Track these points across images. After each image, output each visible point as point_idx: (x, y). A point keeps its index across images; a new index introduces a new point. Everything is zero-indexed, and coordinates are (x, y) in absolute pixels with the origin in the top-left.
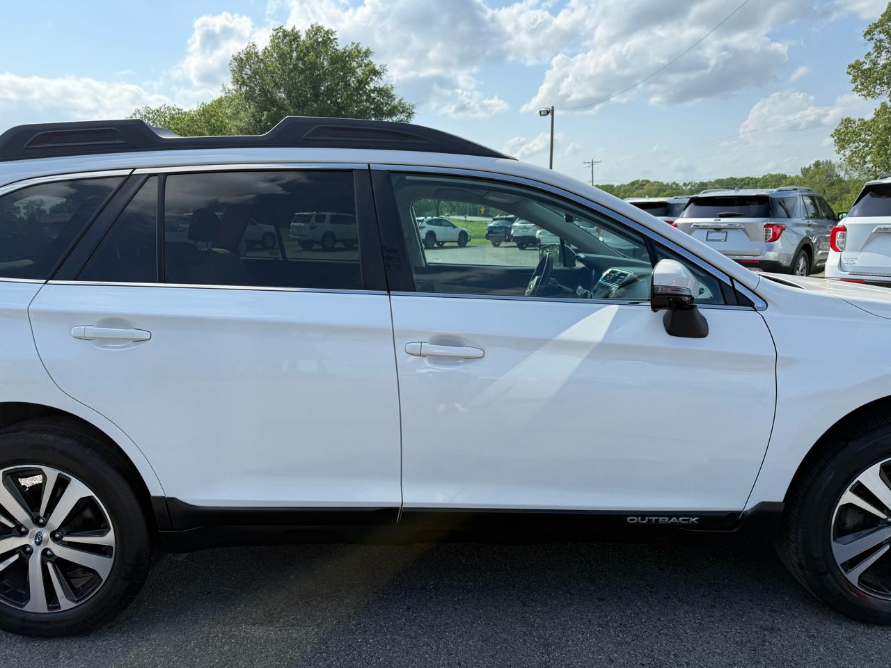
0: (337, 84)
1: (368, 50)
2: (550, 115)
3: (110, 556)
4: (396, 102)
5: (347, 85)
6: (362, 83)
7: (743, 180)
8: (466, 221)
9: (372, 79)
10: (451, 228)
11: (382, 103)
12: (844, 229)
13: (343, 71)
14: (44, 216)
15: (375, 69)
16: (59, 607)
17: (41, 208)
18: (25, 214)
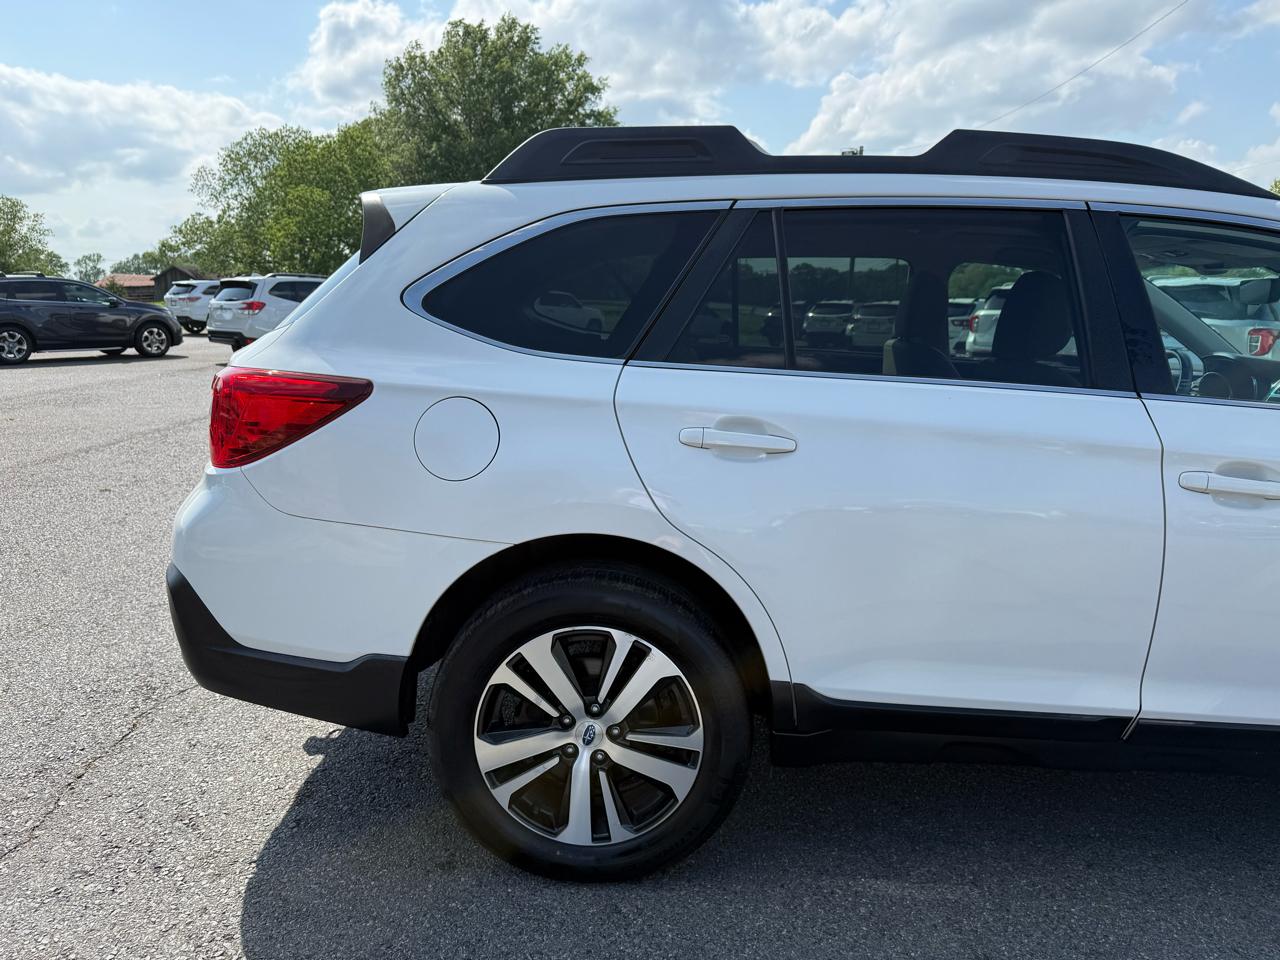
0: (538, 105)
1: (582, 56)
3: (694, 765)
5: (552, 106)
6: (574, 103)
9: (587, 99)
13: (546, 85)
14: (101, 277)
15: (592, 84)
16: (609, 838)
17: (98, 267)
18: (75, 274)
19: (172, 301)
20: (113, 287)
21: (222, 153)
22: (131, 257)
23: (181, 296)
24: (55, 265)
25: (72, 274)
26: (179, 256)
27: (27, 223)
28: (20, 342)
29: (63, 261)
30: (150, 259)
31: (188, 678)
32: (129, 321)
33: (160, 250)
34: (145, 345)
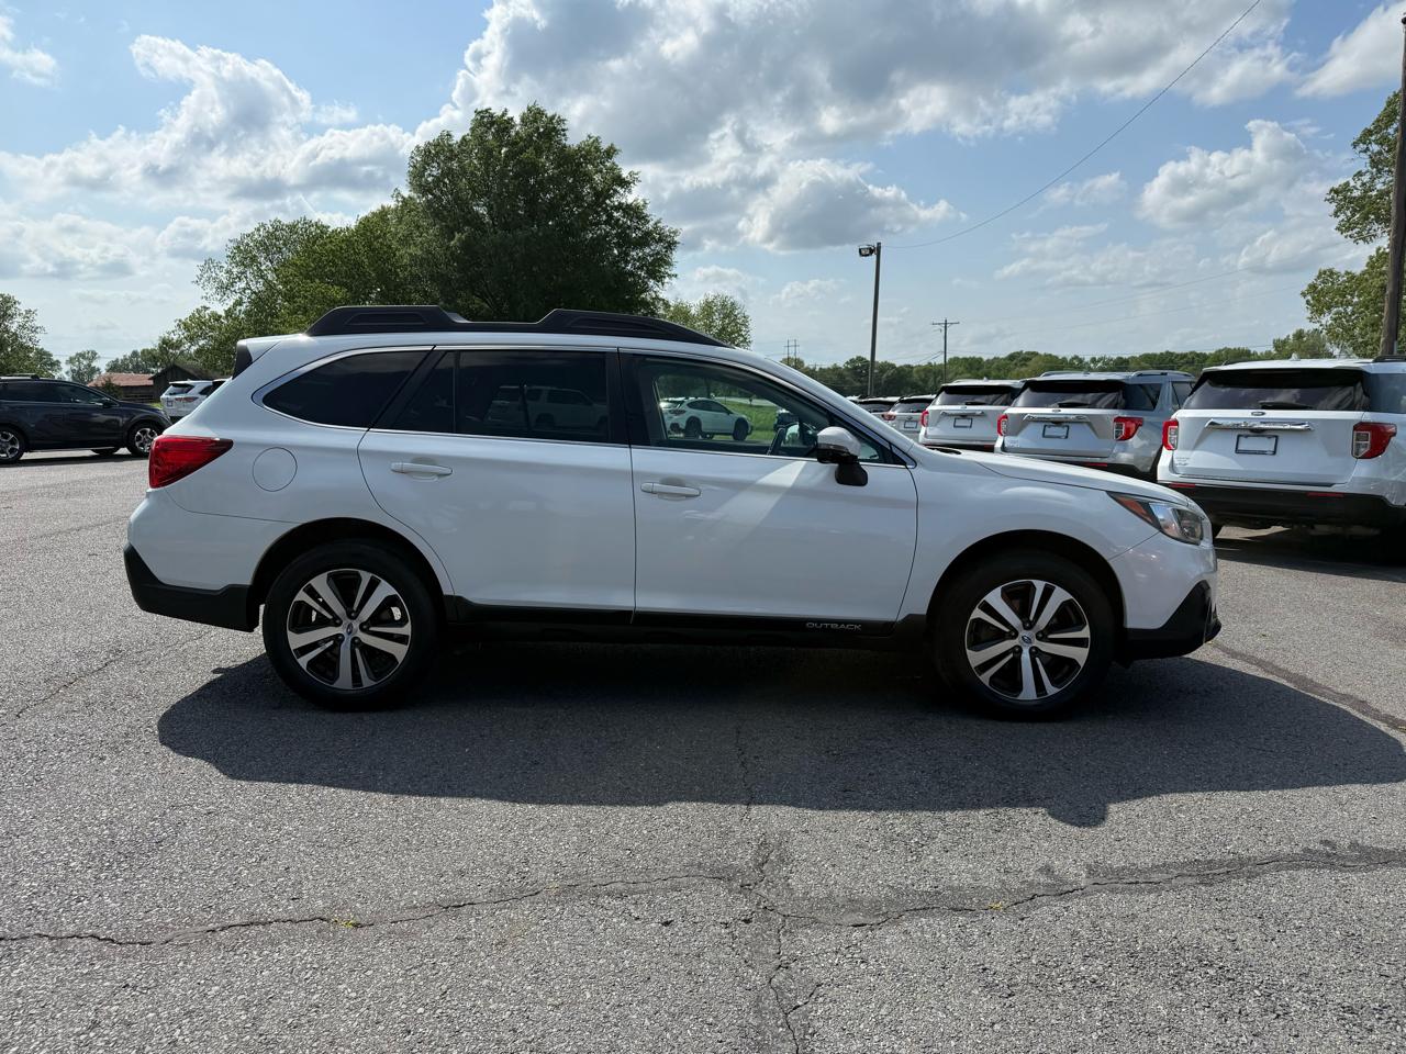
0: (563, 198)
1: (611, 148)
2: (874, 256)
3: (407, 643)
4: (650, 226)
5: (579, 198)
6: (602, 195)
7: (1184, 356)
8: (751, 406)
9: (616, 191)
10: (725, 414)
11: (629, 227)
12: (1176, 423)
13: (574, 177)
14: (95, 377)
15: (620, 176)
16: (362, 685)
17: (93, 365)
18: (67, 373)
19: (168, 401)
20: (109, 387)
21: (231, 245)
22: (129, 354)
23: (177, 397)
24: (45, 364)
25: (64, 373)
26: (182, 352)
27: (19, 320)
28: (12, 442)
29: (55, 358)
30: (150, 357)
31: (135, 608)
32: (122, 421)
33: (160, 347)
34: (137, 444)
